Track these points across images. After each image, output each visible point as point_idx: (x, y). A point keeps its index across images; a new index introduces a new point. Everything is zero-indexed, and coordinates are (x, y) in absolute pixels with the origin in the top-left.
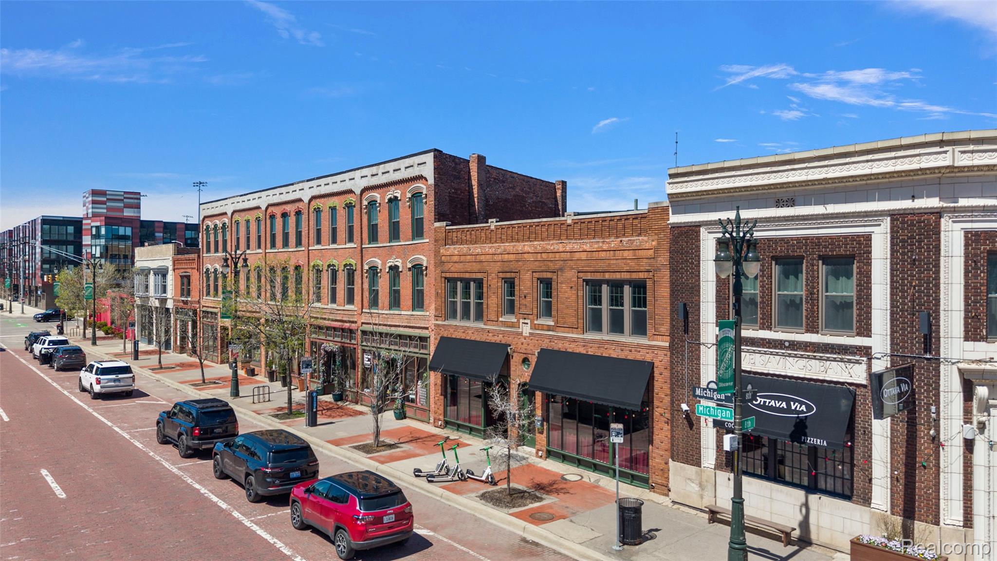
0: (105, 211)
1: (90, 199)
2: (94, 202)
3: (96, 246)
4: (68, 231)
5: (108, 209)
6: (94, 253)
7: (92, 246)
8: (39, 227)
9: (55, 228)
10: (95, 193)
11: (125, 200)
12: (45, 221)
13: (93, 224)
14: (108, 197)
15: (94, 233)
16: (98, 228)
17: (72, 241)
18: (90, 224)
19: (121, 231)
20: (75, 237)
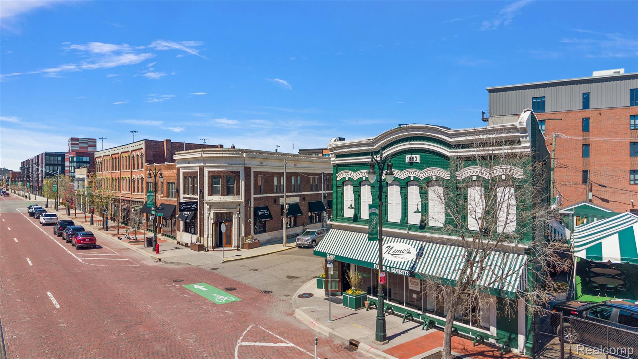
0: (78, 148)
1: (71, 142)
2: (72, 144)
3: (72, 166)
4: (58, 159)
5: (80, 147)
6: (70, 170)
7: (69, 166)
8: (44, 157)
9: (52, 158)
10: (73, 139)
11: (88, 143)
12: (47, 154)
13: (70, 156)
14: (80, 141)
15: (71, 160)
16: (73, 158)
17: (60, 164)
18: (69, 156)
19: (84, 159)
20: (61, 162)
